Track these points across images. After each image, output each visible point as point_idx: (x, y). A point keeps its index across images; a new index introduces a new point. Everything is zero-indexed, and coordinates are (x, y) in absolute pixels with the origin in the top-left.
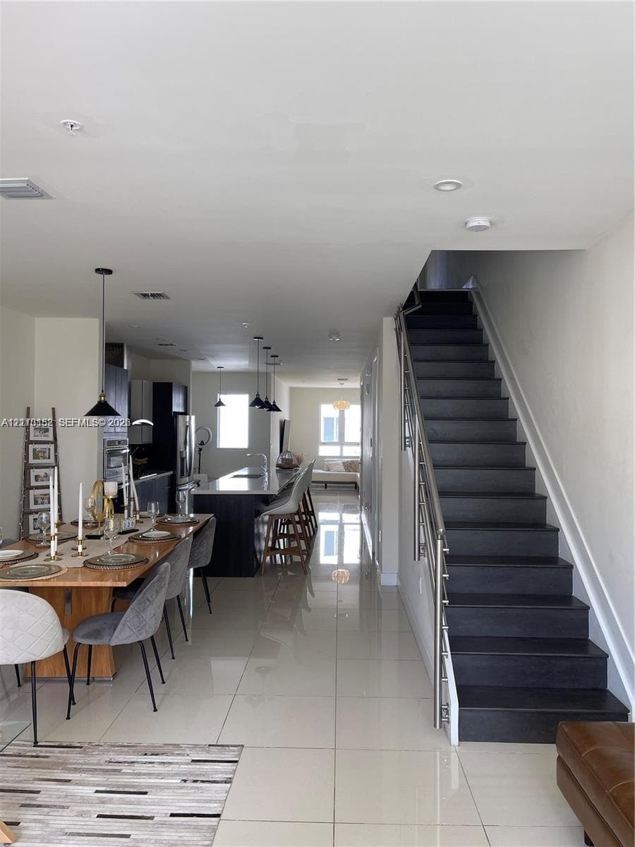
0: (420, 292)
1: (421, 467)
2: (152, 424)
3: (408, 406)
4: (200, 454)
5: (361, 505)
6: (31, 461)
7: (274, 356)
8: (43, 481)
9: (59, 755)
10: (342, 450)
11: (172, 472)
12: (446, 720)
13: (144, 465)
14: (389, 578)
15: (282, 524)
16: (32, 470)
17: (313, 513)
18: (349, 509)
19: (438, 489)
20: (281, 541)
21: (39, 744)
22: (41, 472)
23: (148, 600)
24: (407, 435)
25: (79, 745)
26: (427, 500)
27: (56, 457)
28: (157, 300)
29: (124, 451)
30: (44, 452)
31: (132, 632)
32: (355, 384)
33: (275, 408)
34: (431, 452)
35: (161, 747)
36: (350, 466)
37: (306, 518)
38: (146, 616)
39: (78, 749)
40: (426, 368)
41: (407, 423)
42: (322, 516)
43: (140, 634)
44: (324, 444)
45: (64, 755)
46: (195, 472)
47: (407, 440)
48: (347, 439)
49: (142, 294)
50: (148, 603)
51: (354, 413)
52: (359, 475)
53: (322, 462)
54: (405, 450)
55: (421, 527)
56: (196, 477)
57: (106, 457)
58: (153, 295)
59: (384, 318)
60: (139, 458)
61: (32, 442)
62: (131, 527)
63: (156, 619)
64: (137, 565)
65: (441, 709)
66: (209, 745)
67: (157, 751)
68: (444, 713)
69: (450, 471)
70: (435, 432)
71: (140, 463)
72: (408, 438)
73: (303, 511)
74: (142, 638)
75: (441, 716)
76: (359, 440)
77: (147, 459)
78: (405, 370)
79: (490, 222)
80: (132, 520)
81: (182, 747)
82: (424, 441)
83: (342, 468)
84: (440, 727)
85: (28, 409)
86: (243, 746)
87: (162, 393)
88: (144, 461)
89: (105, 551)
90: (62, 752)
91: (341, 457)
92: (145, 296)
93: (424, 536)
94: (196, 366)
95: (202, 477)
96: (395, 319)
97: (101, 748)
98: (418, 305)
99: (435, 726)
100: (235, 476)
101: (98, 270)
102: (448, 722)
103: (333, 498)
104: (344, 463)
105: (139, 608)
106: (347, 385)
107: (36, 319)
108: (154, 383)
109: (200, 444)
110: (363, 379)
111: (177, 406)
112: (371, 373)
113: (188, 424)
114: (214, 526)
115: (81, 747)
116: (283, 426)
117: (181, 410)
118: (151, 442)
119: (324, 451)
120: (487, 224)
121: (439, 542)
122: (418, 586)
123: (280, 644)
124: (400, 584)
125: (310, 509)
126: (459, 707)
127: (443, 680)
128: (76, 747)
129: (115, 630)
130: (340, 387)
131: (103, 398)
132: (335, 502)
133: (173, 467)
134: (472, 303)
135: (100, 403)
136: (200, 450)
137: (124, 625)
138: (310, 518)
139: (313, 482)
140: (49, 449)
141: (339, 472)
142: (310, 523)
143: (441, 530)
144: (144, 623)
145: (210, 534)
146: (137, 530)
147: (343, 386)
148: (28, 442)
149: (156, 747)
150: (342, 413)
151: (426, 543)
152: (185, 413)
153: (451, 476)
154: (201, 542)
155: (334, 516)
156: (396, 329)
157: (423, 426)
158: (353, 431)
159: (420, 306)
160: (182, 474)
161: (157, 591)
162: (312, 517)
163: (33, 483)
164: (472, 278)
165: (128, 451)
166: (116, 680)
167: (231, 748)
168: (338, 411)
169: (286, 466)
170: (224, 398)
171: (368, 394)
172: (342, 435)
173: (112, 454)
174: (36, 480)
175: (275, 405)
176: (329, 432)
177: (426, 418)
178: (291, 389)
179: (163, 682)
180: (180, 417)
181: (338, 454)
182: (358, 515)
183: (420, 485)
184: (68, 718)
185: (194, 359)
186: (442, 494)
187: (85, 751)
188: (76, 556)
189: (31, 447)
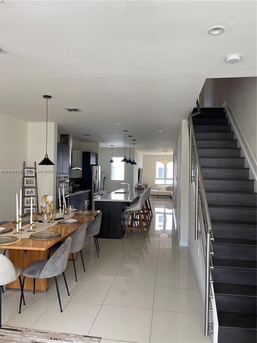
0: (200, 108)
1: (199, 192)
2: (81, 170)
3: (193, 160)
4: (104, 182)
5: (173, 206)
6: (25, 185)
7: (134, 140)
8: (30, 194)
9: (9, 335)
10: (165, 182)
11: (90, 190)
12: (212, 332)
13: (79, 187)
14: (183, 243)
15: (136, 214)
16: (25, 189)
17: (150, 209)
18: (168, 207)
19: (208, 203)
20: (136, 222)
21: (2, 327)
22: (30, 190)
23: (58, 256)
24: (193, 176)
25: (20, 329)
26: (202, 209)
27: (36, 183)
28: (75, 112)
29: (67, 181)
30: (31, 181)
31: (50, 273)
32: (171, 153)
33: (134, 163)
34: (204, 184)
35: (59, 335)
36: (168, 189)
37: (147, 211)
38: (57, 265)
39: (20, 332)
40: (202, 143)
41: (192, 170)
42: (157, 210)
43: (54, 273)
44: (157, 179)
45: (12, 335)
46: (100, 190)
47: (193, 178)
48: (168, 177)
49: (69, 109)
50: (58, 258)
51: (170, 165)
52: (172, 192)
53: (156, 187)
54: (191, 183)
55: (199, 223)
56: (101, 192)
57: (58, 183)
58: (73, 110)
59: (182, 120)
60: (76, 184)
61: (26, 177)
62: (61, 217)
63: (63, 266)
64: (55, 238)
65: (209, 326)
66: (84, 336)
67: (56, 337)
68: (210, 328)
69: (214, 194)
70: (207, 174)
71: (76, 186)
72: (193, 177)
73: (145, 208)
74: (55, 275)
75: (208, 330)
76: (172, 178)
77: (79, 184)
78: (192, 143)
79: (240, 57)
80: (62, 214)
81: (70, 336)
82: (201, 178)
83: (165, 189)
84: (208, 335)
85: (24, 162)
86: (101, 338)
87: (86, 156)
88: (78, 185)
89: (43, 230)
90: (11, 333)
91: (165, 185)
92: (70, 110)
93: (201, 227)
94: (102, 145)
95: (105, 192)
96: (188, 120)
97: (31, 332)
98: (199, 112)
99: (205, 335)
100: (116, 193)
101: (44, 96)
102: (212, 333)
103: (161, 202)
104: (166, 187)
105: (53, 261)
106: (168, 153)
107: (28, 123)
108: (83, 152)
109: (104, 178)
110: (174, 151)
111: (93, 162)
112: (177, 147)
113: (97, 170)
114: (101, 216)
115: (21, 331)
116: (139, 171)
117: (95, 164)
118: (81, 177)
119: (157, 182)
120: (239, 58)
121: (208, 235)
122: (197, 251)
123: (133, 270)
124: (188, 246)
125: (149, 208)
126: (219, 326)
127: (210, 310)
128: (18, 331)
129: (42, 271)
130: (164, 154)
131: (46, 157)
132: (161, 204)
133: (91, 188)
134: (226, 113)
135: (45, 158)
136: (104, 181)
137: (46, 269)
138: (149, 212)
139: (151, 195)
140: (33, 180)
141: (164, 191)
142: (149, 214)
143: (210, 229)
144: (56, 268)
145: (99, 220)
146: (64, 218)
147: (166, 154)
148: (24, 177)
149: (57, 334)
150: (165, 166)
151: (201, 231)
152: (96, 165)
153: (215, 197)
154: (95, 223)
155: (161, 210)
156: (188, 125)
157: (201, 171)
158: (170, 174)
159: (200, 112)
160: (95, 191)
161: (63, 252)
162: (150, 211)
163: (26, 195)
164: (226, 101)
165: (69, 181)
166: (47, 292)
167: (94, 339)
168: (163, 165)
169: (139, 189)
170: (114, 159)
171: (176, 157)
172: (165, 175)
173: (61, 182)
174: (28, 193)
175: (134, 162)
176: (160, 174)
177: (202, 167)
178: (144, 156)
179: (69, 295)
180: (94, 167)
181: (164, 183)
182: (172, 210)
183: (198, 202)
184: (20, 313)
185: (100, 142)
186: (210, 205)
187: (22, 333)
188: (28, 231)
189: (25, 179)
